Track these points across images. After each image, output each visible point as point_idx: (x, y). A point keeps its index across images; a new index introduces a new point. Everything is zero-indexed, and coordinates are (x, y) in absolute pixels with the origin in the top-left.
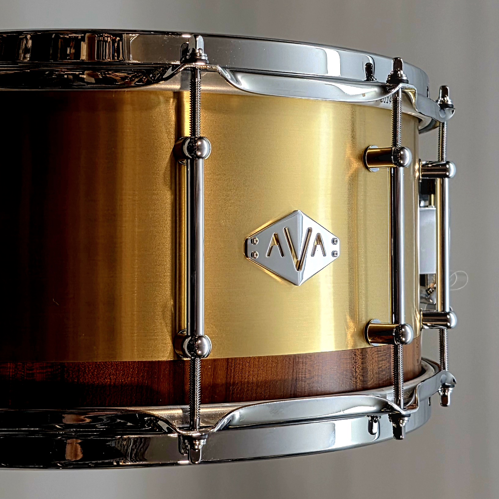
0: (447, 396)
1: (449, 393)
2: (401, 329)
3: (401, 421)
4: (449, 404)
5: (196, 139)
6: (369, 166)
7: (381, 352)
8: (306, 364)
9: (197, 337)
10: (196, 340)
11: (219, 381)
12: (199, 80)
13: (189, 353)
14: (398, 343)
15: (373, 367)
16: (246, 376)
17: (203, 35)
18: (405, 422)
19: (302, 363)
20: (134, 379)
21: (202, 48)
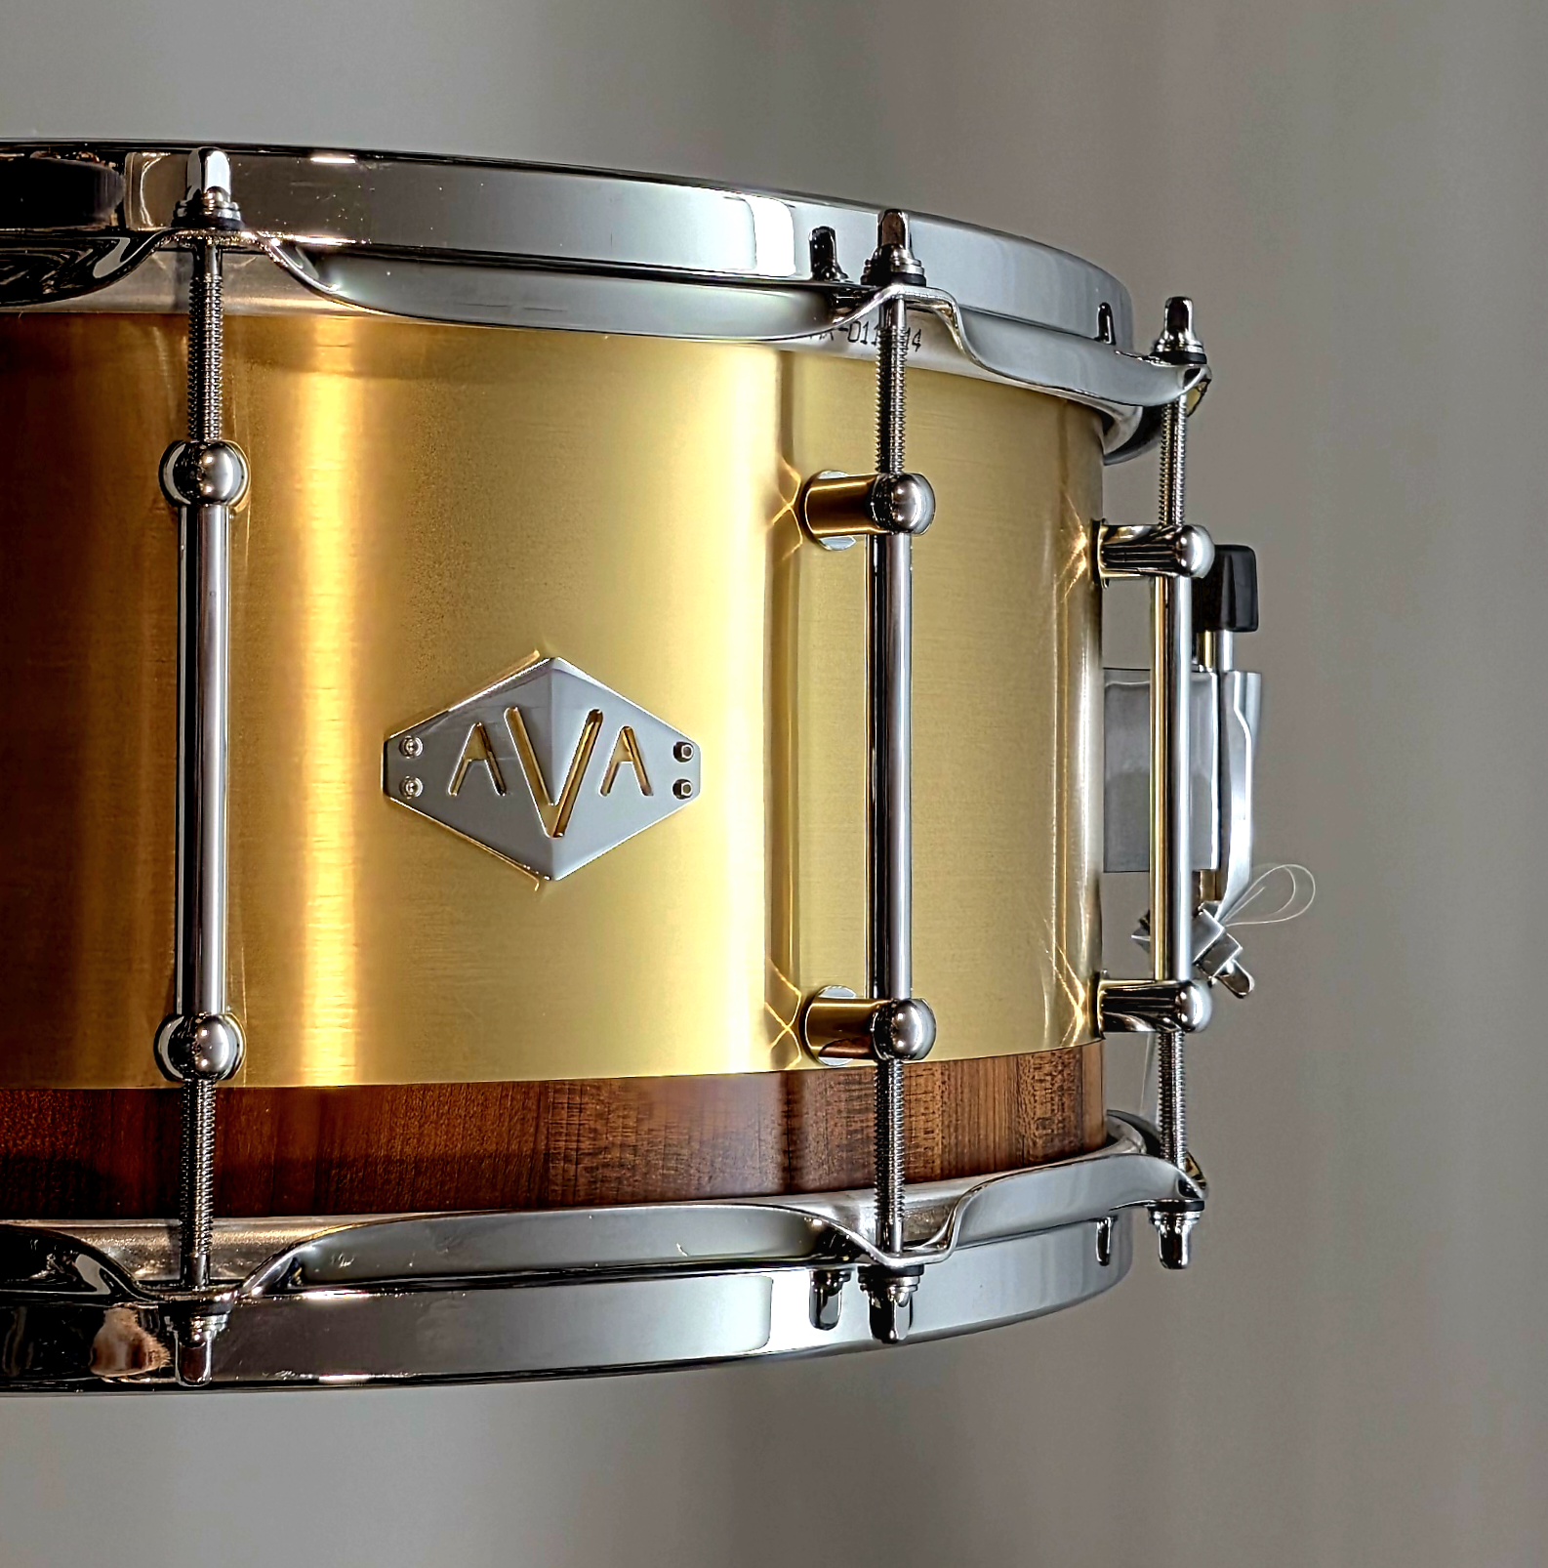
0: (1179, 1237)
1: (1185, 1228)
2: (895, 1015)
3: (892, 1289)
4: (1184, 1261)
5: (203, 447)
6: (815, 532)
7: (863, 1086)
8: (580, 1112)
9: (198, 1021)
10: (195, 1029)
11: (296, 1152)
12: (215, 277)
13: (176, 1068)
14: (887, 1057)
15: (829, 1130)
16: (383, 1141)
17: (230, 149)
18: (905, 1289)
19: (568, 1108)
20: (43, 1143)
21: (226, 186)
